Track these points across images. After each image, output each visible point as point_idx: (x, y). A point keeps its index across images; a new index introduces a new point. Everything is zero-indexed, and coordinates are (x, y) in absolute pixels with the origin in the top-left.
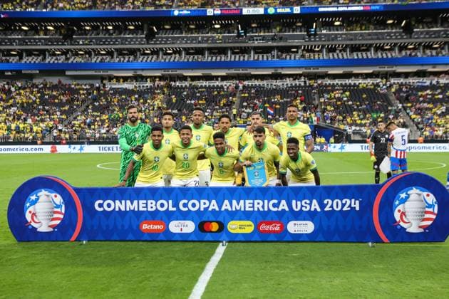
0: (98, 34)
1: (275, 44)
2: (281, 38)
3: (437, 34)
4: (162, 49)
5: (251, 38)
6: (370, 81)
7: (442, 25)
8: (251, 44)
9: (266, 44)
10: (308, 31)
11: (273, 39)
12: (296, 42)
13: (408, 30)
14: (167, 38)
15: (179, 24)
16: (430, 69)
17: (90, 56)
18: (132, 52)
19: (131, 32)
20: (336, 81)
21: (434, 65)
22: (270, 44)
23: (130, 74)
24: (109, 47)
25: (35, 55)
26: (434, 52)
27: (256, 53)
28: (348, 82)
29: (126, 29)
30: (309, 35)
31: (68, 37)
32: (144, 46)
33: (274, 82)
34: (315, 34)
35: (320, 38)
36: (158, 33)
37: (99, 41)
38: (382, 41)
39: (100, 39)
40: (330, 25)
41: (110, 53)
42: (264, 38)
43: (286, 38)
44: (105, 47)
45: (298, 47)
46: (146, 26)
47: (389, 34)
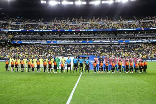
0: (48, 35)
1: (87, 38)
2: (88, 36)
3: (122, 36)
4: (62, 38)
5: (82, 36)
6: (108, 46)
7: (123, 34)
8: (82, 38)
9: (85, 38)
10: (94, 35)
11: (87, 36)
12: (92, 37)
13: (116, 35)
14: (63, 36)
15: (66, 33)
16: (121, 43)
17: (46, 40)
18: (56, 39)
19: (56, 35)
20: (101, 46)
21: (122, 42)
22: (86, 37)
23: (55, 44)
24: (51, 38)
25: (34, 40)
26: (122, 40)
27: (83, 39)
28: (103, 46)
29: (54, 34)
30: (95, 36)
31: (42, 35)
32: (58, 38)
33: (87, 46)
34: (96, 35)
35: (97, 36)
36: (61, 35)
37: (48, 37)
38: (111, 37)
39: (49, 36)
40: (99, 33)
41: (51, 39)
42: (85, 36)
43: (90, 36)
44: (50, 38)
45: (92, 38)
46: (59, 33)
47: (112, 36)
